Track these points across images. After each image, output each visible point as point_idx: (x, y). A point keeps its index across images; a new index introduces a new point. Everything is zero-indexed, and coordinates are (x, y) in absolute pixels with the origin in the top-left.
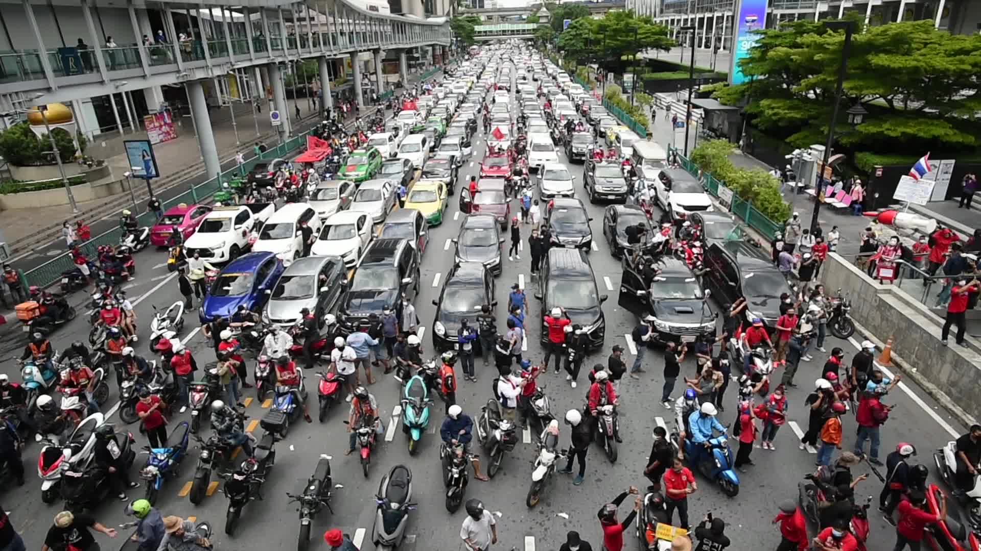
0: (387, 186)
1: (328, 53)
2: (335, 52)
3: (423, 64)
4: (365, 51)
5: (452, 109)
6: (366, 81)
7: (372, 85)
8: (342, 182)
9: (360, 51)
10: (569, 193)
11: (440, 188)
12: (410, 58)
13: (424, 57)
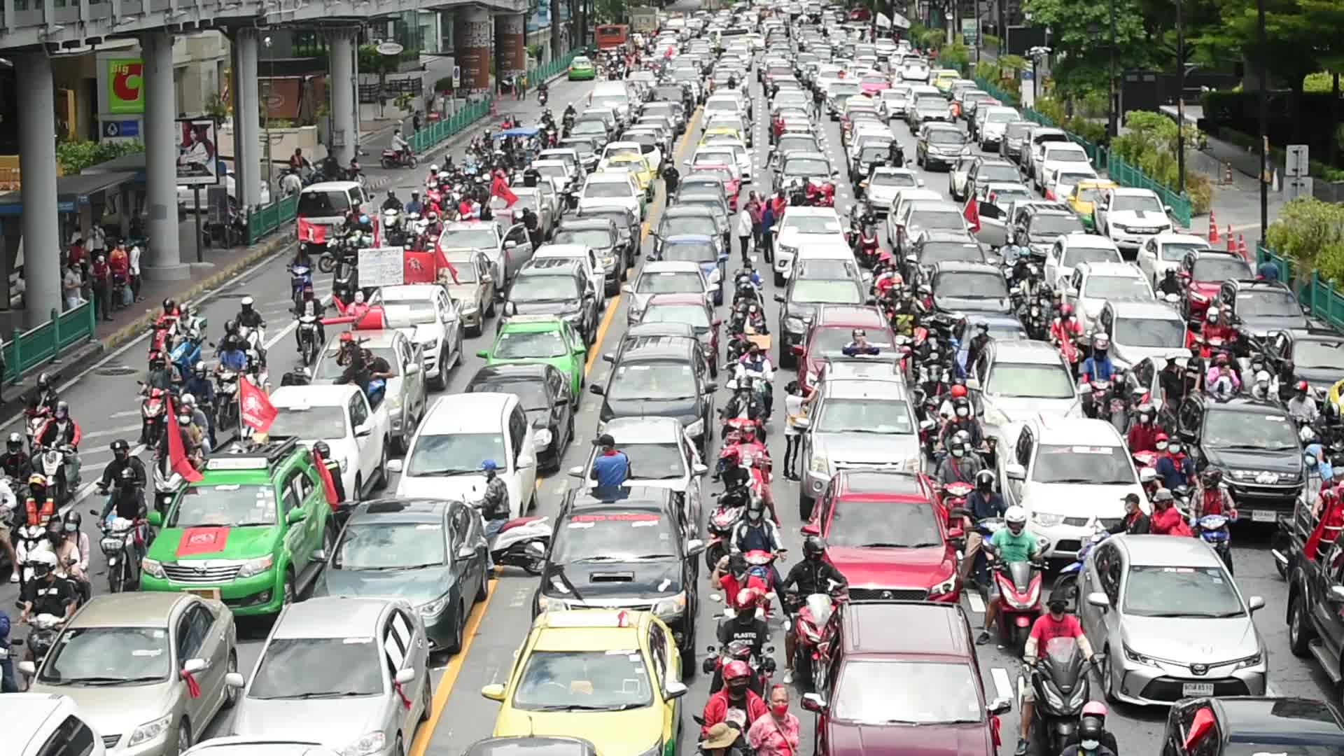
0: (399, 623)
1: (69, 35)
2: (91, 32)
3: (416, 87)
4: (204, 25)
5: (596, 279)
6: (199, 153)
7: (221, 171)
8: (183, 603)
9: (189, 28)
10: (1244, 673)
11: (657, 641)
12: (368, 63)
13: (410, 55)
